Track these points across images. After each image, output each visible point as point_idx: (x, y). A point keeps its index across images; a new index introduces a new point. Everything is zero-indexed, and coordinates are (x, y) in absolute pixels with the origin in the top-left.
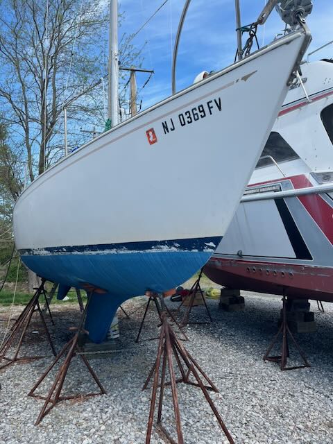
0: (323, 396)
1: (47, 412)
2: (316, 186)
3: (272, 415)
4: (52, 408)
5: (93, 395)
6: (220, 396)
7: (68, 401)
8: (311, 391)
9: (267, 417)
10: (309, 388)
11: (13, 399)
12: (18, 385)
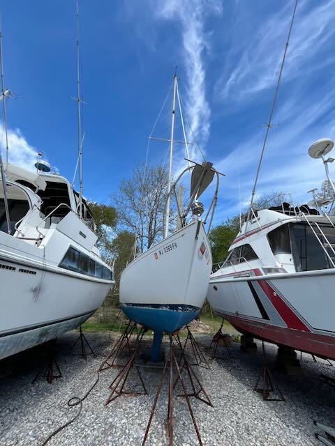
0: (285, 426)
1: (113, 399)
2: (264, 276)
3: (242, 431)
4: (116, 397)
5: (140, 394)
6: (213, 410)
7: (126, 395)
8: (277, 420)
9: (237, 431)
10: (277, 417)
11: (101, 388)
12: (107, 380)
